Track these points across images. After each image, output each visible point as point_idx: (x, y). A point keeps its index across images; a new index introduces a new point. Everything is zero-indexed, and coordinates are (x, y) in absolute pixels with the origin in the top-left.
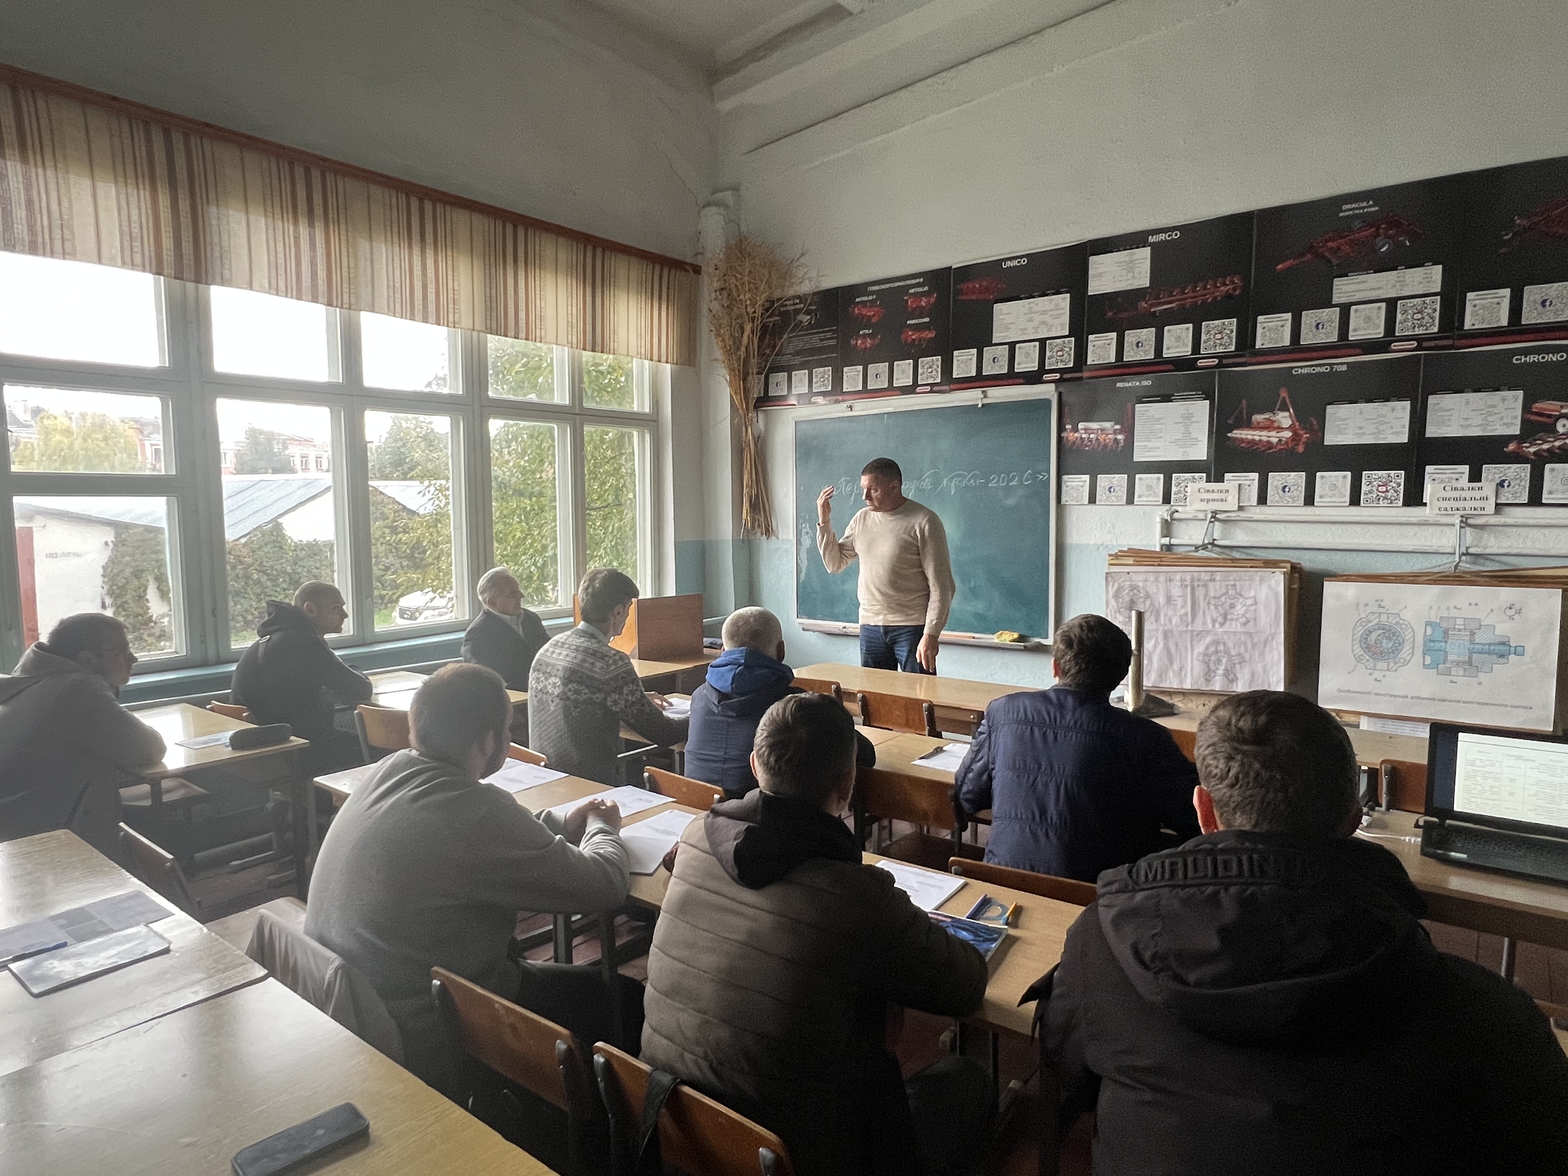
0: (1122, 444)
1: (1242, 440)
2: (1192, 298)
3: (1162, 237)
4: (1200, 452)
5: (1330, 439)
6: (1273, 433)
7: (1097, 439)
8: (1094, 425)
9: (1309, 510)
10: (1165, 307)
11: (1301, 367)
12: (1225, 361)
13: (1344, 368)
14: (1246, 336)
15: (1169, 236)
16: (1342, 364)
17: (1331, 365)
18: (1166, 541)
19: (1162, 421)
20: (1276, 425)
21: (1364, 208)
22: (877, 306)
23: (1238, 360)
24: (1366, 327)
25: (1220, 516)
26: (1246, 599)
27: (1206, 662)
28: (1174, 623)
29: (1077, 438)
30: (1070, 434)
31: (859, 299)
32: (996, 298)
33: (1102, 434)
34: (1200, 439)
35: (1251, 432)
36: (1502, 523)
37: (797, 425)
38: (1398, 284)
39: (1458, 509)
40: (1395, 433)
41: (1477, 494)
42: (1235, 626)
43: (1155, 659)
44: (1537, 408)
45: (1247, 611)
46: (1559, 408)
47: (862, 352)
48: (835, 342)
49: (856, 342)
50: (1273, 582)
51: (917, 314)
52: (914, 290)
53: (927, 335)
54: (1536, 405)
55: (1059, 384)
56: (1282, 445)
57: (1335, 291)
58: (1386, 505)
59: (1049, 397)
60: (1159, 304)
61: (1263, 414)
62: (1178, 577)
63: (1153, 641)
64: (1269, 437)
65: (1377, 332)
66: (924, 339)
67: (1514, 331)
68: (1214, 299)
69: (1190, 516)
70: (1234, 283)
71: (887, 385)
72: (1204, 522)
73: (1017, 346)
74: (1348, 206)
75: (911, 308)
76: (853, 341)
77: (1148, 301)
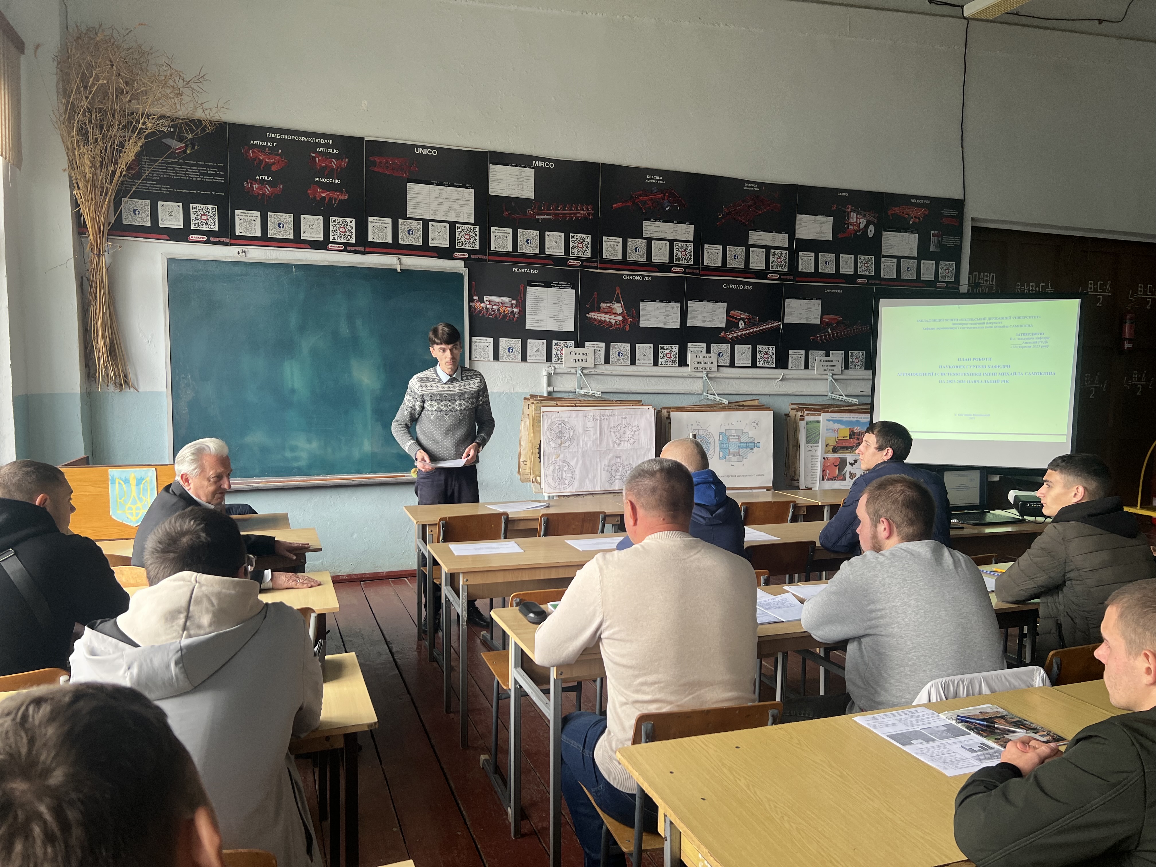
0: (516, 316)
1: (595, 320)
2: (562, 214)
3: (541, 164)
4: (569, 326)
5: (643, 323)
6: (612, 317)
7: (499, 310)
8: (496, 299)
9: (633, 368)
10: (546, 217)
11: (628, 275)
12: (585, 264)
13: (650, 279)
14: (597, 248)
15: (547, 165)
16: (648, 275)
17: (643, 276)
18: (550, 389)
19: (545, 301)
20: (614, 311)
21: (658, 180)
22: (278, 155)
23: (592, 264)
24: (660, 255)
25: (585, 371)
26: (633, 427)
27: (609, 472)
28: (589, 446)
29: (482, 308)
30: (478, 304)
31: (255, 142)
32: (409, 178)
33: (502, 306)
34: (569, 317)
35: (600, 315)
36: (722, 377)
37: (171, 262)
38: (674, 232)
39: (702, 369)
40: (673, 322)
41: (710, 360)
42: (626, 445)
43: (577, 472)
44: (732, 314)
45: (634, 435)
46: (740, 314)
47: (259, 198)
48: (221, 180)
49: (252, 187)
50: (648, 415)
51: (326, 173)
52: (322, 150)
53: (338, 196)
54: (731, 312)
55: (468, 263)
56: (617, 325)
57: (644, 229)
58: (670, 365)
59: (461, 272)
60: (541, 214)
61: (606, 303)
62: (591, 414)
63: (575, 459)
64: (610, 319)
65: (665, 259)
66: (335, 199)
67: (723, 270)
68: (577, 218)
69: (566, 371)
70: (588, 210)
71: (291, 236)
72: (574, 376)
73: (430, 223)
74: (650, 177)
75: (320, 166)
76: (248, 184)
77: (533, 209)
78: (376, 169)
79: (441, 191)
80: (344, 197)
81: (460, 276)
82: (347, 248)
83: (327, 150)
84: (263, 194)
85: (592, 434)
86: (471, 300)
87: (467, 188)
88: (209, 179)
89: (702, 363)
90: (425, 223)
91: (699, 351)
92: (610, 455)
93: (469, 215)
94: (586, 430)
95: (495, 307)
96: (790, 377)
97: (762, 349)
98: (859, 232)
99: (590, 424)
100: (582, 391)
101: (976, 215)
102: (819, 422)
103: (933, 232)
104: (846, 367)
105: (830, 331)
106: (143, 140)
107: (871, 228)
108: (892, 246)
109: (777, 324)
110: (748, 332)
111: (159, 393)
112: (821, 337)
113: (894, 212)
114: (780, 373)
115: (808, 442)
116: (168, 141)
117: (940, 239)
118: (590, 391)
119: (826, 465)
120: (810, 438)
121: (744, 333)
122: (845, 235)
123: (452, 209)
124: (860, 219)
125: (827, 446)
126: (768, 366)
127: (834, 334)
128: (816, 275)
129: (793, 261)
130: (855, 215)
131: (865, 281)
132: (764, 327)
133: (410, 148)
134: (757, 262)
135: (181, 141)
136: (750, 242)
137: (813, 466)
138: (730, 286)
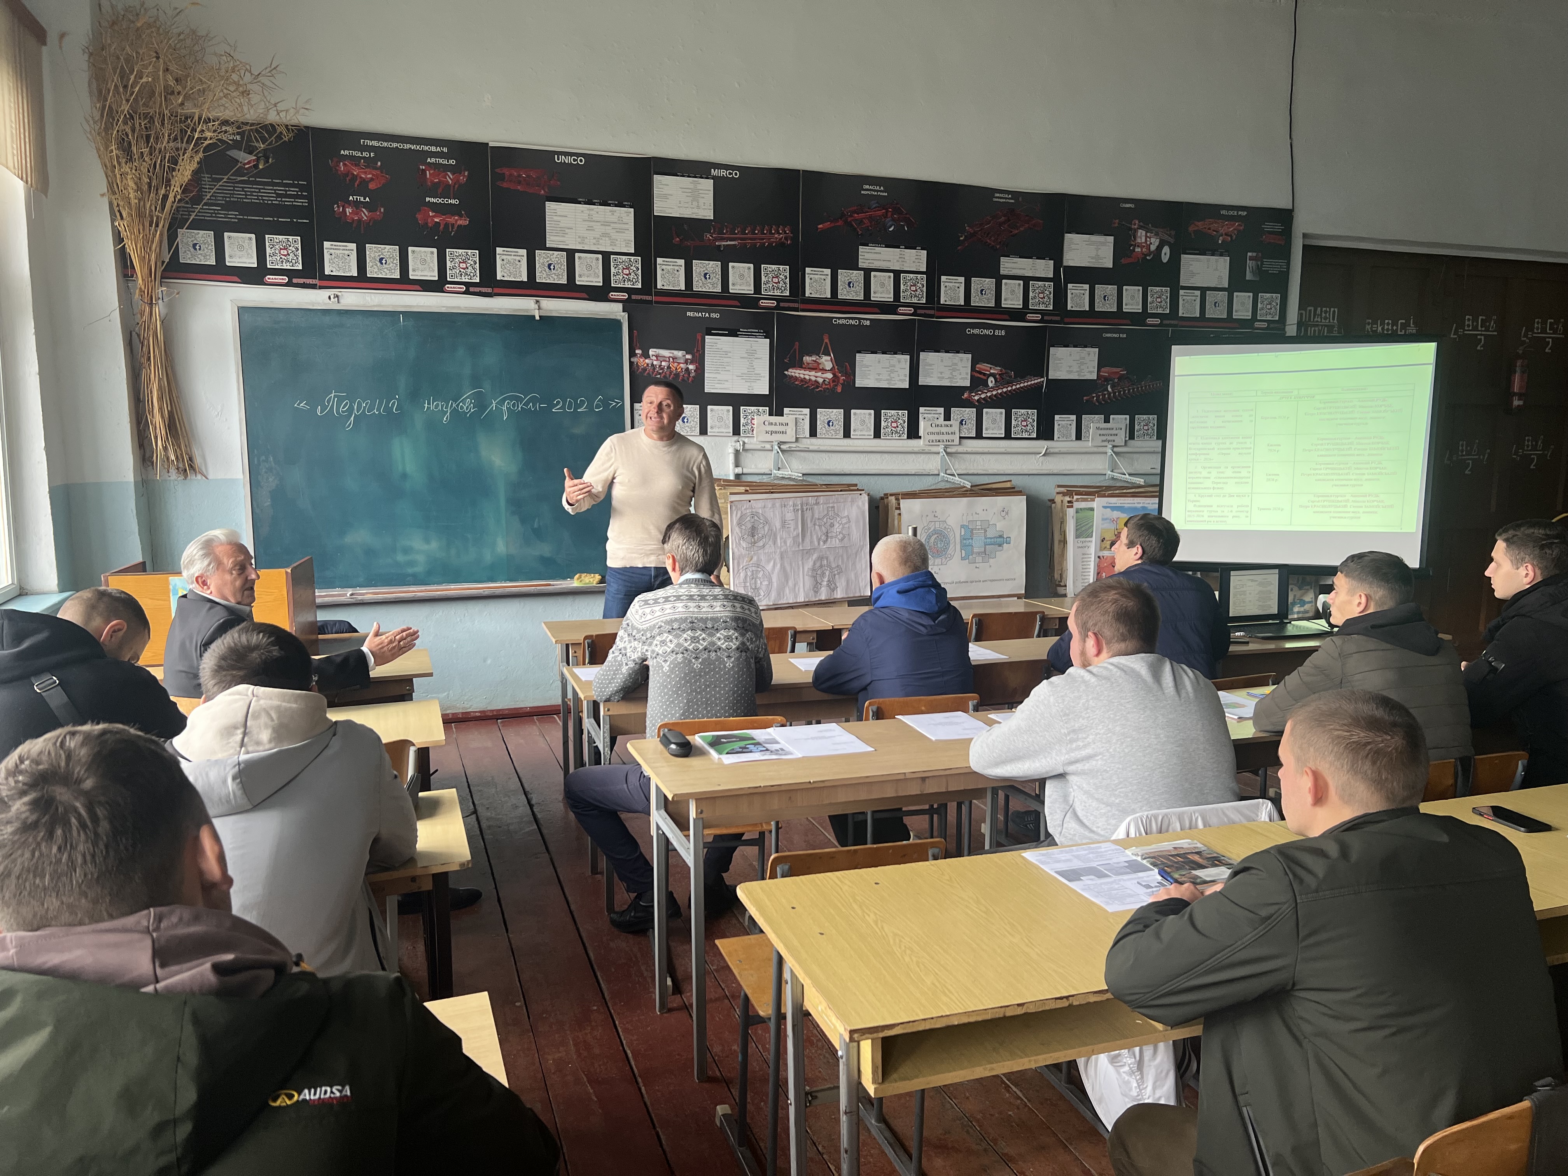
0: (693, 374)
1: (796, 378)
2: (751, 239)
3: (723, 173)
4: (762, 388)
5: (860, 383)
6: (819, 374)
7: (669, 367)
8: (666, 353)
9: (847, 441)
10: (729, 243)
11: (839, 318)
12: (782, 304)
13: (868, 323)
14: (797, 283)
15: (730, 174)
17: (859, 319)
18: (739, 470)
19: (729, 355)
20: (821, 367)
21: (877, 191)
22: (376, 169)
23: (792, 305)
24: (882, 291)
25: (783, 447)
26: (842, 518)
27: (814, 577)
28: (788, 545)
29: (648, 365)
30: (642, 360)
31: (347, 152)
32: (548, 195)
33: (674, 362)
34: (762, 375)
35: (802, 372)
36: (965, 451)
37: (243, 312)
38: (900, 260)
39: (939, 441)
40: (900, 380)
41: (949, 430)
42: (835, 542)
43: (775, 579)
44: (978, 368)
45: (843, 528)
46: (989, 369)
47: (354, 225)
48: (303, 202)
49: (344, 211)
50: (860, 503)
51: (440, 191)
52: (433, 160)
53: (456, 221)
54: (978, 366)
55: (627, 305)
56: (826, 385)
57: (860, 257)
58: (897, 438)
59: (618, 318)
60: (722, 239)
61: (811, 356)
62: (791, 503)
63: (772, 563)
64: (816, 377)
65: (889, 297)
66: (453, 225)
67: (967, 309)
68: (770, 244)
69: (759, 447)
70: (785, 233)
71: (397, 275)
72: (769, 453)
73: (577, 255)
74: (867, 187)
75: (432, 182)
76: (338, 207)
77: (712, 234)
78: (505, 185)
79: (592, 212)
80: (464, 222)
81: (617, 323)
82: (469, 289)
83: (441, 161)
84: (360, 220)
85: (792, 529)
86: (632, 354)
87: (624, 206)
88: (288, 202)
89: (938, 434)
90: (571, 254)
91: (934, 417)
92: (815, 556)
93: (627, 243)
94: (784, 523)
95: (663, 364)
96: (1056, 450)
97: (1018, 414)
98: (1149, 256)
99: (790, 516)
100: (779, 473)
101: (1310, 230)
102: (1092, 509)
103: (1249, 254)
104: (1132, 437)
105: (1110, 389)
106: (201, 155)
107: (1166, 250)
108: (1193, 274)
109: (1039, 380)
110: (1000, 391)
111: (233, 481)
112: (1098, 397)
113: (1196, 228)
114: (1043, 445)
115: (1077, 536)
116: (234, 153)
117: (1259, 263)
118: (790, 473)
119: (1102, 566)
120: (1080, 531)
121: (994, 393)
122: (1129, 260)
123: (605, 235)
124: (1150, 238)
125: (1103, 541)
126: (1027, 436)
127: (1115, 393)
128: (1092, 314)
129: (1060, 296)
130: (1144, 233)
131: (1157, 321)
132: (1022, 385)
133: (548, 155)
134: (1012, 298)
135: (250, 153)
136: (1003, 272)
137: (1084, 567)
138: (976, 331)
